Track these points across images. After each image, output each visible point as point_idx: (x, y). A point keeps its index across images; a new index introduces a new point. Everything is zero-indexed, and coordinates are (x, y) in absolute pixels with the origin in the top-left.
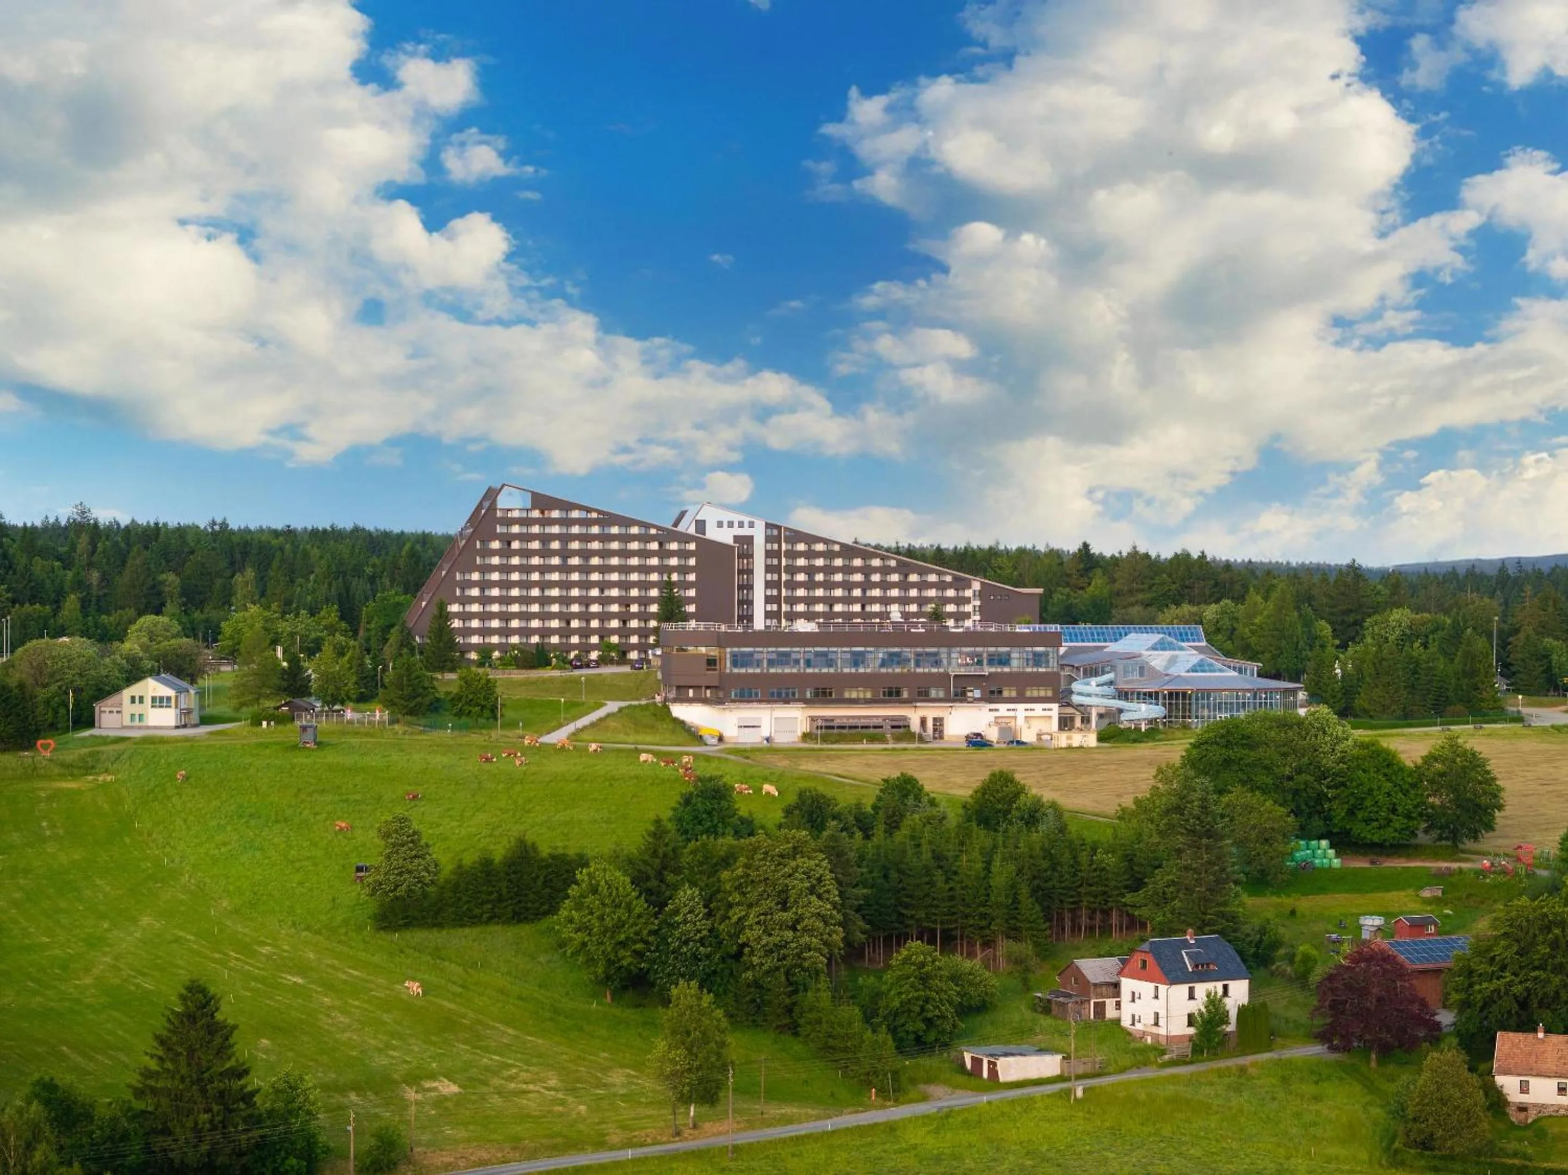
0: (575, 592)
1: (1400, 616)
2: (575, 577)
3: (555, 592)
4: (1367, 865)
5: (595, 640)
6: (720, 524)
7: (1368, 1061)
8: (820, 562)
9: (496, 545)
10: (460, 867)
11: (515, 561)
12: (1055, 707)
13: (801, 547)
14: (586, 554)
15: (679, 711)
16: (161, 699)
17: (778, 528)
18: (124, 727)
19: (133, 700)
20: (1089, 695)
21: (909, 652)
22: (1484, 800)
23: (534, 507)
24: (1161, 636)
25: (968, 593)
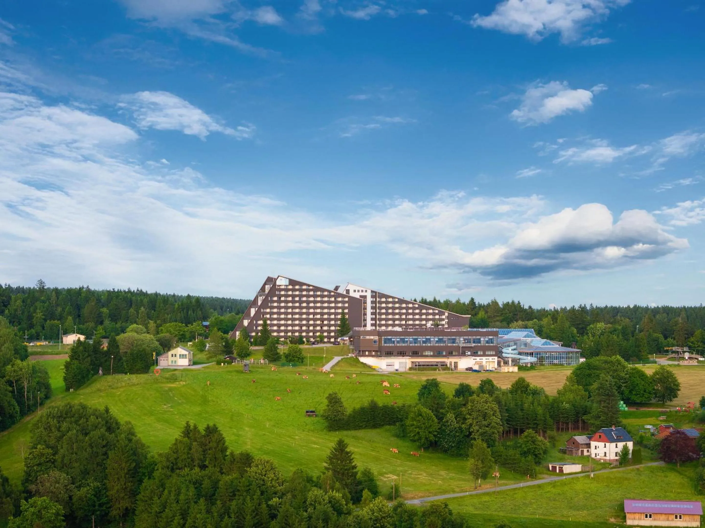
0: (304, 316)
1: (601, 325)
2: (304, 311)
3: (297, 316)
4: (635, 410)
5: (311, 334)
6: (355, 291)
7: (677, 466)
8: (390, 305)
9: (275, 299)
10: (354, 410)
11: (283, 305)
12: (496, 358)
13: (384, 300)
14: (308, 302)
15: (363, 360)
16: (183, 355)
17: (376, 292)
18: (169, 366)
19: (172, 355)
20: (509, 354)
21: (445, 338)
22: (675, 387)
23: (290, 284)
24: (527, 332)
25: (444, 317)
